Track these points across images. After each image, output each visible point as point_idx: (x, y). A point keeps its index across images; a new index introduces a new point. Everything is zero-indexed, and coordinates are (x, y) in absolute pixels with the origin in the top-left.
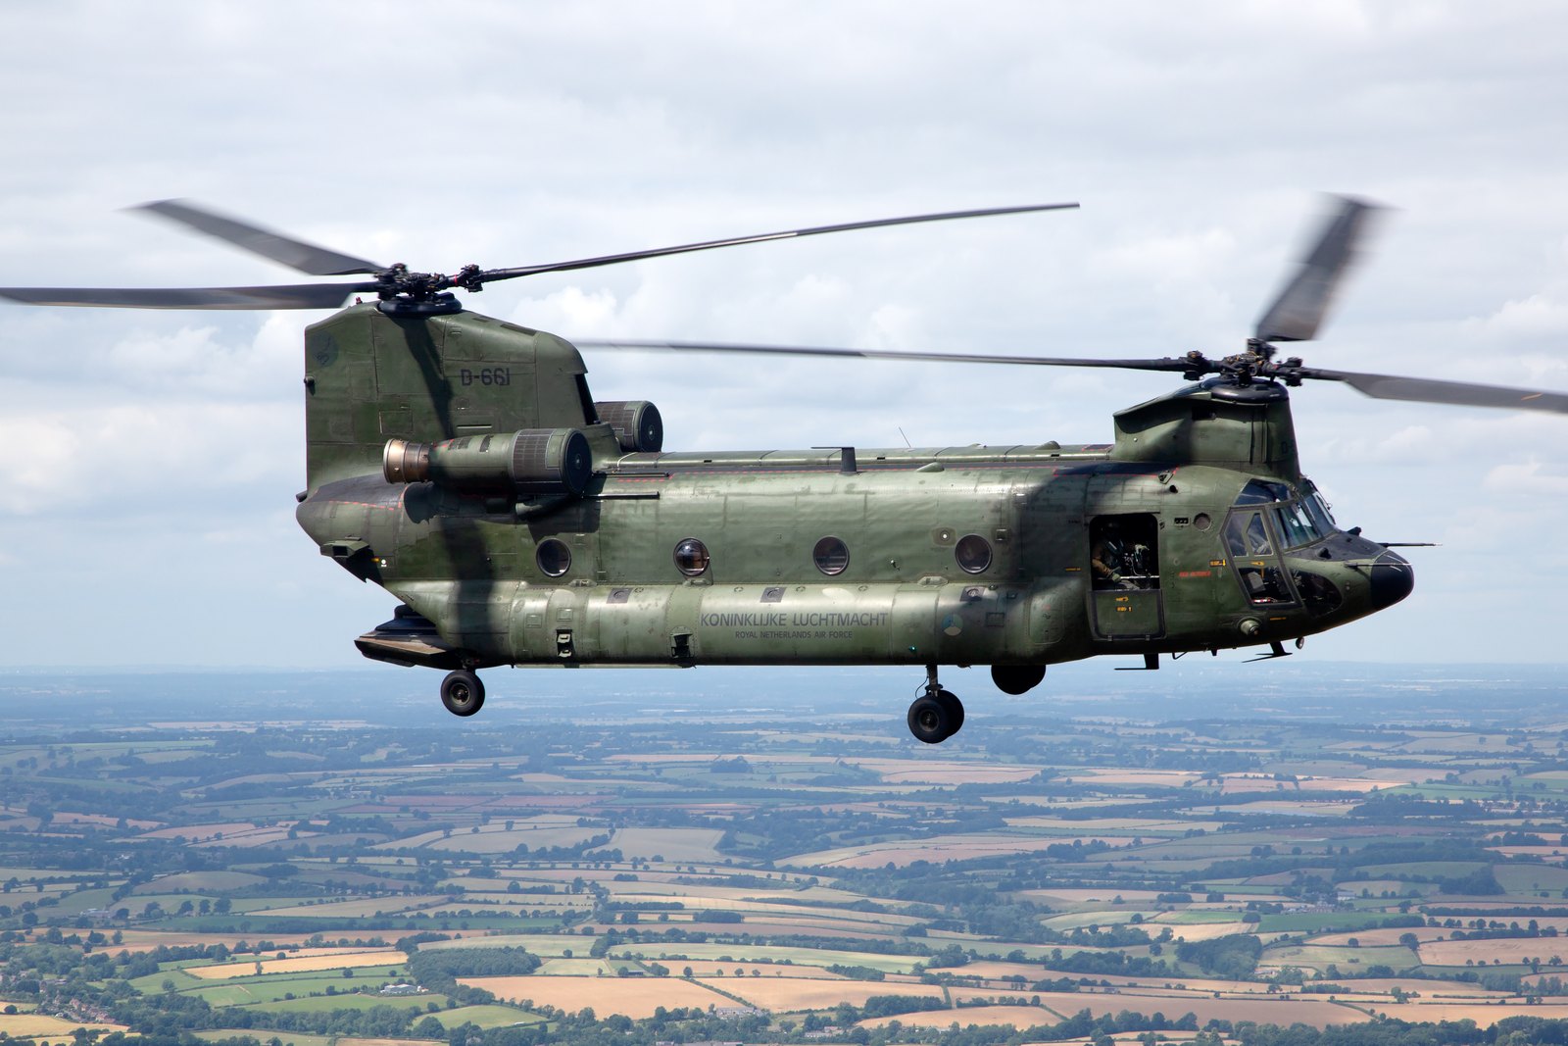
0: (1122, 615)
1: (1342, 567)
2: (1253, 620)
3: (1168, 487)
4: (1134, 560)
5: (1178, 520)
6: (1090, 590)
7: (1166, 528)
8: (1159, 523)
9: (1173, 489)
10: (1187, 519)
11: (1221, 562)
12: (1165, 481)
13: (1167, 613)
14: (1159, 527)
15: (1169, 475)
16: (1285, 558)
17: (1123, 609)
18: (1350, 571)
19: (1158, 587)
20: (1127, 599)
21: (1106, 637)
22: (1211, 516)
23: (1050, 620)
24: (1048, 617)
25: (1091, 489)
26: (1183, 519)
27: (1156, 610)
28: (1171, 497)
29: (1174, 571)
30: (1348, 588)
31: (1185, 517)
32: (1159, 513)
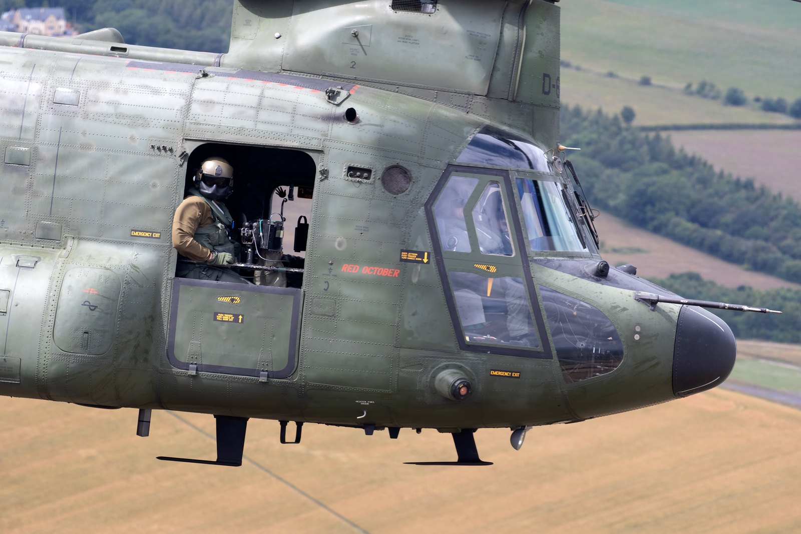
0: (224, 328)
1: (632, 300)
2: (460, 368)
3: (343, 109)
4: (257, 234)
5: (352, 171)
6: (172, 274)
7: (330, 181)
8: (319, 168)
9: (351, 115)
10: (369, 171)
11: (421, 255)
12: (339, 99)
13: (308, 335)
14: (318, 176)
15: (344, 94)
16: (534, 267)
17: (227, 317)
18: (644, 309)
19: (299, 285)
20: (238, 300)
21: (186, 366)
22: (415, 171)
23: (96, 313)
24: (93, 308)
25: (197, 95)
26: (363, 170)
27: (287, 328)
28: (345, 129)
29: (332, 261)
30: (637, 337)
31: (366, 167)
32: (320, 152)
